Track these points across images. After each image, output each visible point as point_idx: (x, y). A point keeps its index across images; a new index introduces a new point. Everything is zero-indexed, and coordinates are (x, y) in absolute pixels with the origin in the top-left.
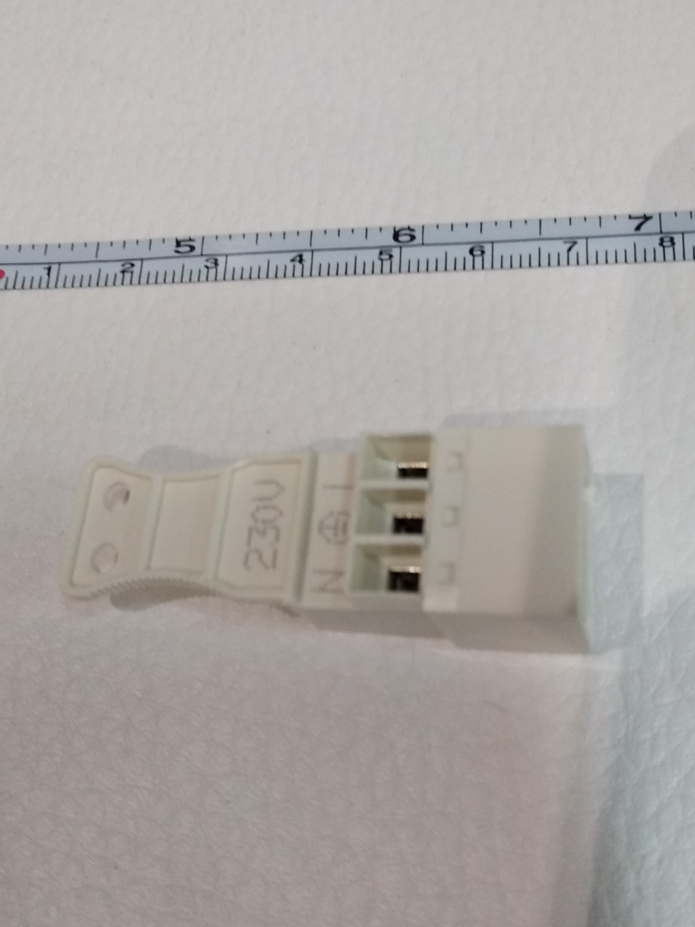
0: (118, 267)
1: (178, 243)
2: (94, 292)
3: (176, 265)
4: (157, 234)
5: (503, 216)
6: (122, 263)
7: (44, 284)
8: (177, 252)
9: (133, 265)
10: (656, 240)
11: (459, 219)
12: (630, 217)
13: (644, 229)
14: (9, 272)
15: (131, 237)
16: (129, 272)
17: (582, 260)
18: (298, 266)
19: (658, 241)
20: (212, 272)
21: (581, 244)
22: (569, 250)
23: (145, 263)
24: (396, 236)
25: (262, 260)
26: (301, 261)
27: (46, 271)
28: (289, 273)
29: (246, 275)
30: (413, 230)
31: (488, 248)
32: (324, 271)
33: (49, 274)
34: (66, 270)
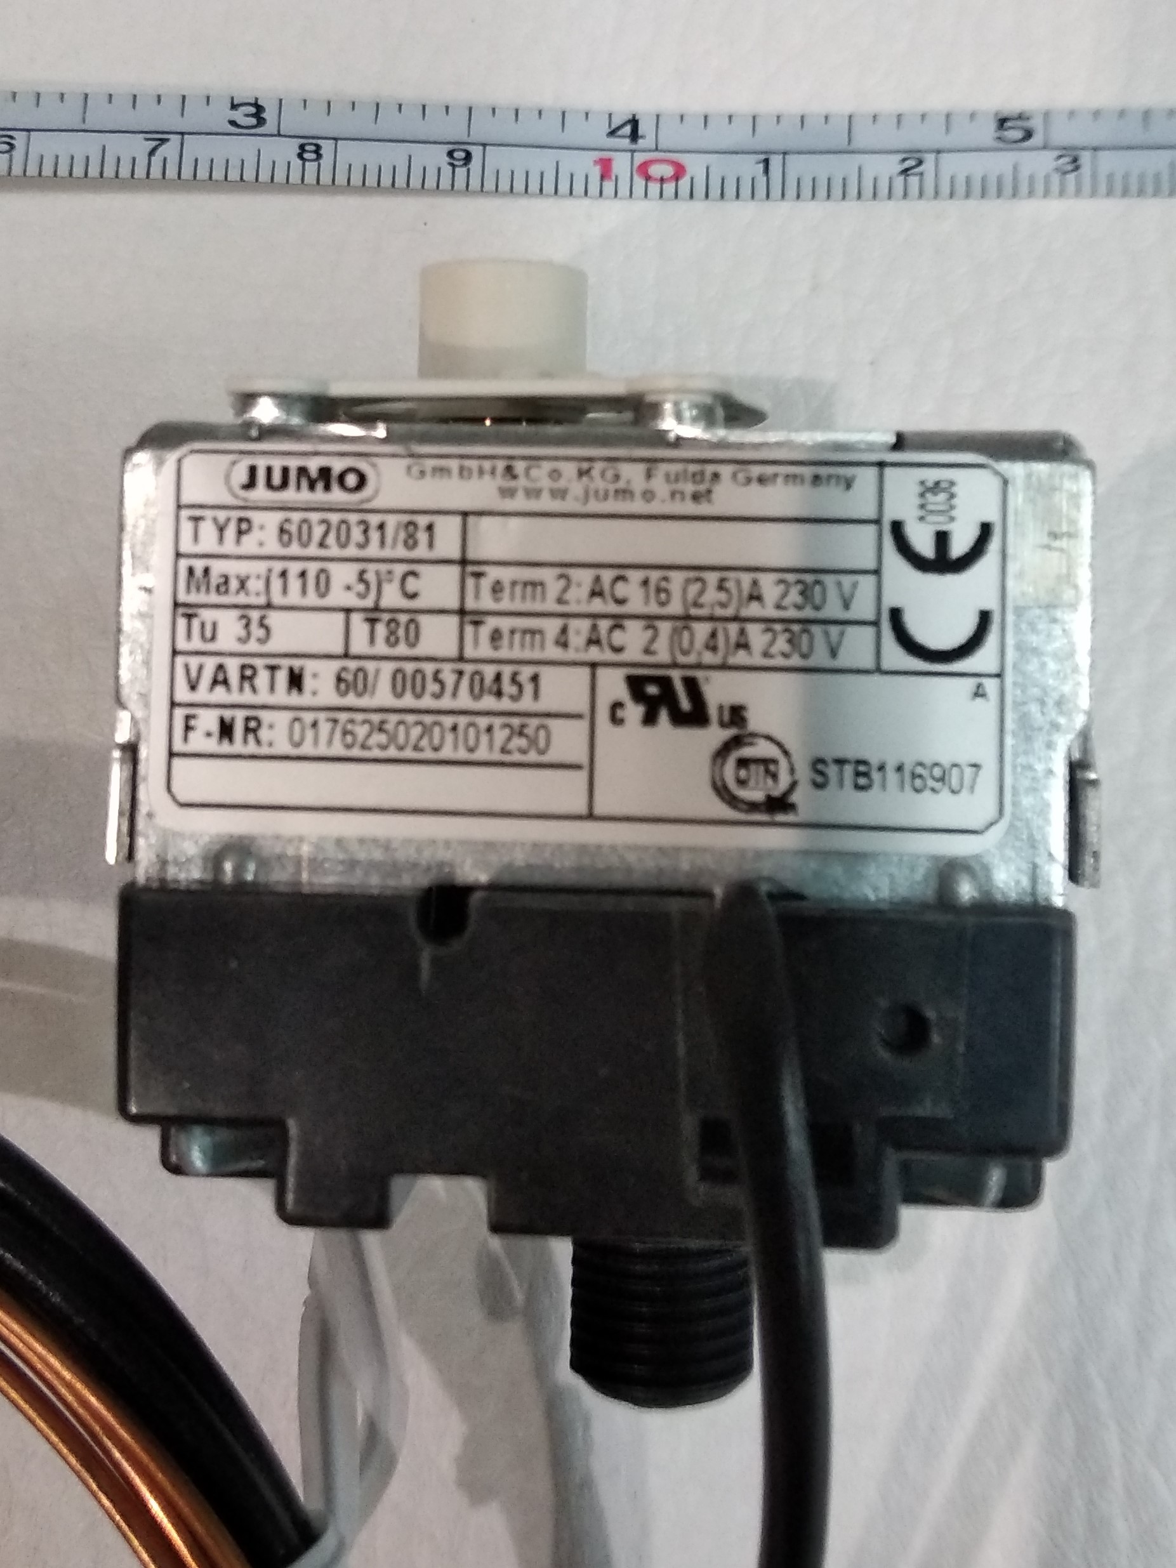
0: (891, 165)
1: (1002, 122)
3: (1001, 163)
4: (959, 102)
6: (900, 156)
7: (761, 191)
8: (1001, 139)
9: (920, 162)
14: (695, 166)
15: (911, 106)
16: (912, 174)
20: (1071, 178)
23: (943, 157)
27: (761, 166)
29: (1133, 187)
33: (766, 170)
34: (798, 166)
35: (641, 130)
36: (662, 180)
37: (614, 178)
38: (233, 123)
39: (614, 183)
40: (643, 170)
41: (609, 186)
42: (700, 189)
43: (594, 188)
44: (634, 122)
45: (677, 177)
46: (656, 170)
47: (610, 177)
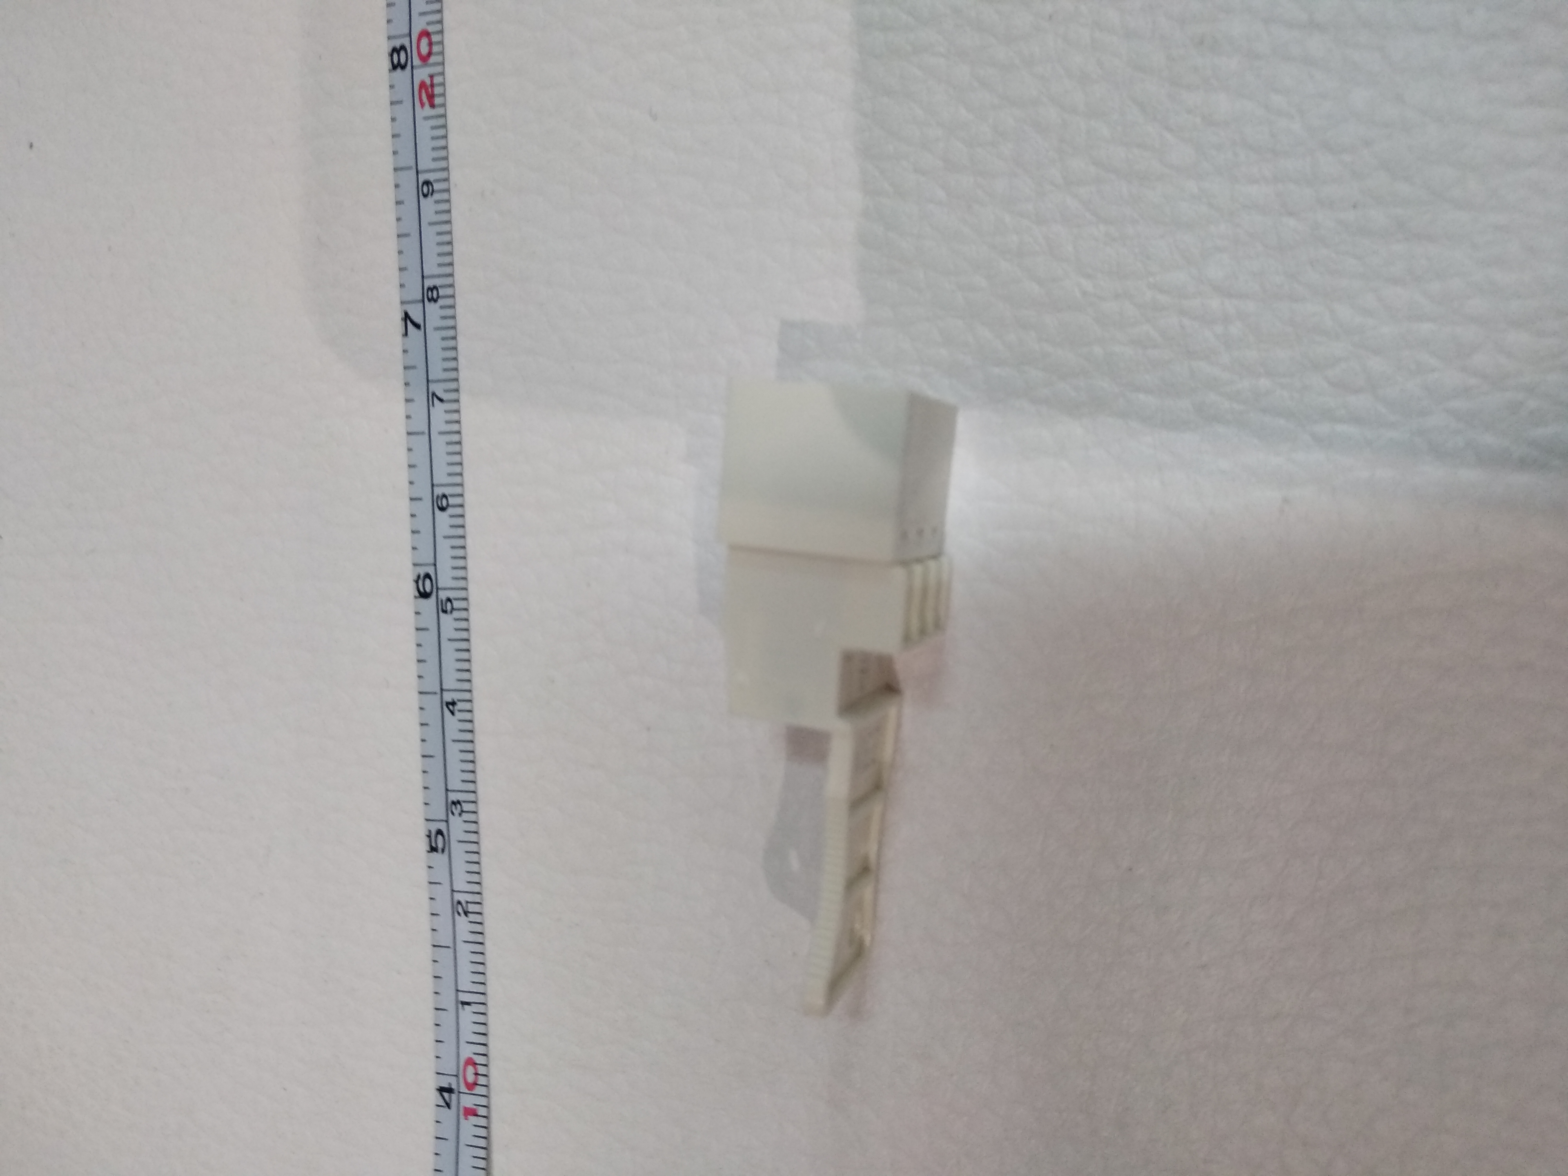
0: (462, 920)
1: (433, 849)
2: (490, 948)
3: (458, 850)
4: (422, 875)
5: (404, 476)
6: (456, 914)
7: (481, 1009)
8: (443, 851)
9: (459, 903)
10: (430, 307)
11: (406, 525)
12: (406, 334)
13: (418, 319)
14: (467, 1052)
15: (426, 906)
16: (467, 907)
17: (453, 385)
18: (460, 706)
19: (432, 303)
20: (466, 807)
21: (433, 387)
22: (441, 400)
23: (455, 889)
24: (424, 595)
25: (453, 749)
26: (453, 703)
27: (466, 1007)
28: (467, 716)
29: (470, 767)
30: (419, 577)
31: (439, 491)
32: (465, 675)
33: (468, 1004)
34: (465, 983)
35: (446, 1086)
36: (476, 1074)
37: (475, 1107)
40: (471, 1086)
41: (482, 1111)
42: (481, 1049)
43: (482, 1122)
44: (441, 1090)
45: (475, 1064)
46: (471, 1078)
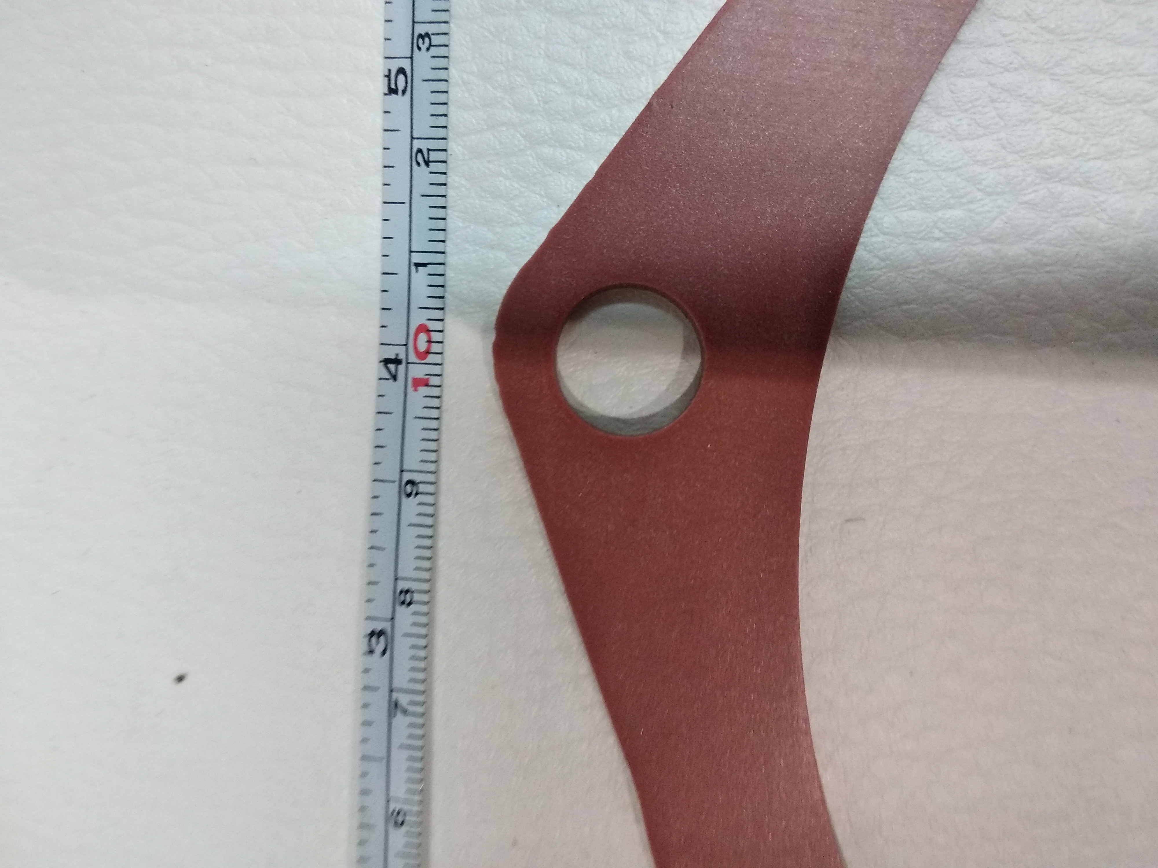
38: (384, 652)
39: (432, 377)
47: (427, 380)
